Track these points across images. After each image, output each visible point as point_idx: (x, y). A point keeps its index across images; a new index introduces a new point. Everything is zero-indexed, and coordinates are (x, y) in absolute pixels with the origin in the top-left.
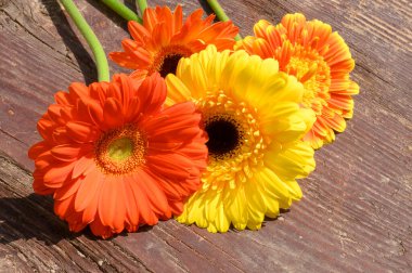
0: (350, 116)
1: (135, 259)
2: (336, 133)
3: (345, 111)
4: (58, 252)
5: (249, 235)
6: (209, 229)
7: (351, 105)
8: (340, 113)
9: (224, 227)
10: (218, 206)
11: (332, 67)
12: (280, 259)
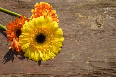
0: (57, 17)
1: (44, 75)
3: (56, 17)
5: (60, 54)
6: (52, 58)
7: (56, 15)
8: (56, 18)
9: (55, 55)
10: (51, 52)
12: (70, 54)
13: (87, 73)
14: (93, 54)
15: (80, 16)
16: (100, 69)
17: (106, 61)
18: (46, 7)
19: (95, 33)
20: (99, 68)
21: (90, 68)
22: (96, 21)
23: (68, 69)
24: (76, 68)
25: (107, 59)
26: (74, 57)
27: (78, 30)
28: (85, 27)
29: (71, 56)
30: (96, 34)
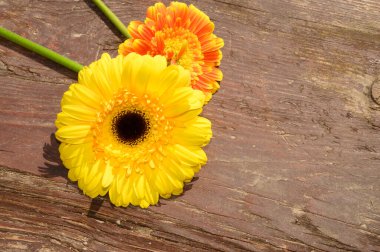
2: (219, 82)
4: (80, 227)
11: (198, 34)
12: (248, 168)
13: (286, 243)
14: (324, 190)
15: (321, 60)
16: (333, 243)
17: (364, 226)
18: (189, 22)
19: (354, 126)
20: (331, 239)
21: (302, 233)
22: (370, 89)
23: (225, 213)
24: (254, 218)
25: (368, 220)
26: (258, 182)
27: (299, 102)
28: (325, 98)
29: (251, 177)
30: (355, 130)
